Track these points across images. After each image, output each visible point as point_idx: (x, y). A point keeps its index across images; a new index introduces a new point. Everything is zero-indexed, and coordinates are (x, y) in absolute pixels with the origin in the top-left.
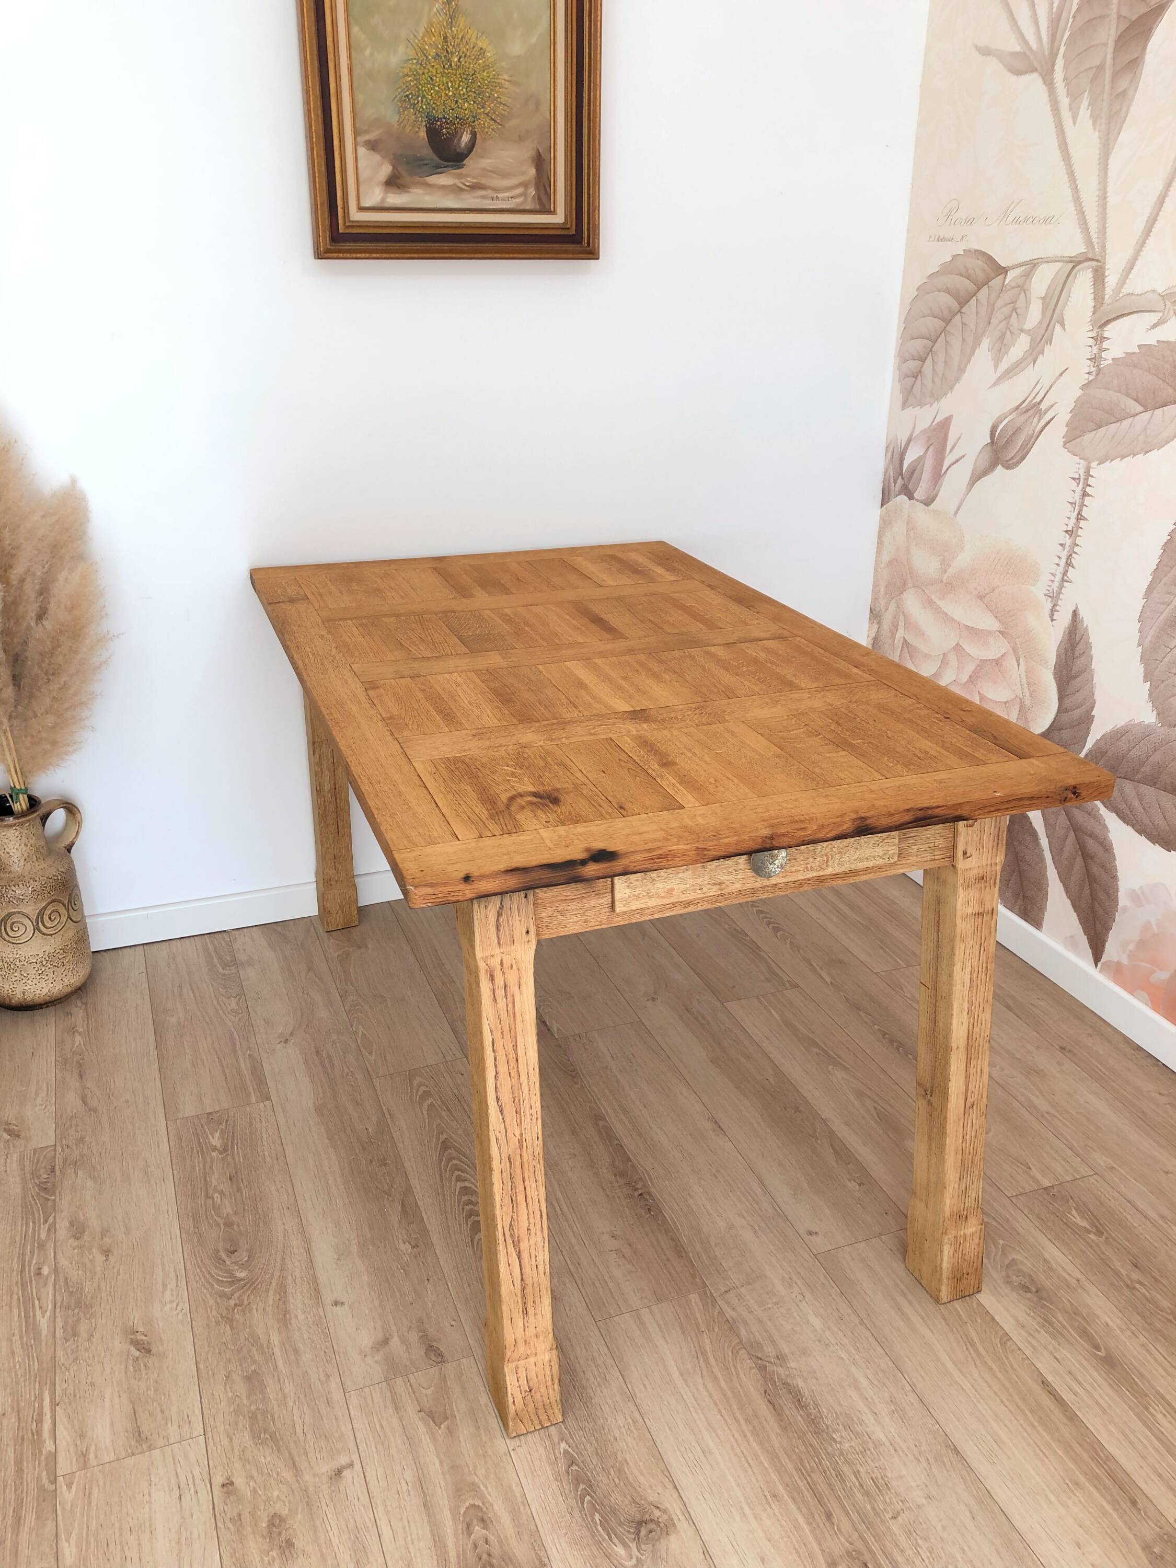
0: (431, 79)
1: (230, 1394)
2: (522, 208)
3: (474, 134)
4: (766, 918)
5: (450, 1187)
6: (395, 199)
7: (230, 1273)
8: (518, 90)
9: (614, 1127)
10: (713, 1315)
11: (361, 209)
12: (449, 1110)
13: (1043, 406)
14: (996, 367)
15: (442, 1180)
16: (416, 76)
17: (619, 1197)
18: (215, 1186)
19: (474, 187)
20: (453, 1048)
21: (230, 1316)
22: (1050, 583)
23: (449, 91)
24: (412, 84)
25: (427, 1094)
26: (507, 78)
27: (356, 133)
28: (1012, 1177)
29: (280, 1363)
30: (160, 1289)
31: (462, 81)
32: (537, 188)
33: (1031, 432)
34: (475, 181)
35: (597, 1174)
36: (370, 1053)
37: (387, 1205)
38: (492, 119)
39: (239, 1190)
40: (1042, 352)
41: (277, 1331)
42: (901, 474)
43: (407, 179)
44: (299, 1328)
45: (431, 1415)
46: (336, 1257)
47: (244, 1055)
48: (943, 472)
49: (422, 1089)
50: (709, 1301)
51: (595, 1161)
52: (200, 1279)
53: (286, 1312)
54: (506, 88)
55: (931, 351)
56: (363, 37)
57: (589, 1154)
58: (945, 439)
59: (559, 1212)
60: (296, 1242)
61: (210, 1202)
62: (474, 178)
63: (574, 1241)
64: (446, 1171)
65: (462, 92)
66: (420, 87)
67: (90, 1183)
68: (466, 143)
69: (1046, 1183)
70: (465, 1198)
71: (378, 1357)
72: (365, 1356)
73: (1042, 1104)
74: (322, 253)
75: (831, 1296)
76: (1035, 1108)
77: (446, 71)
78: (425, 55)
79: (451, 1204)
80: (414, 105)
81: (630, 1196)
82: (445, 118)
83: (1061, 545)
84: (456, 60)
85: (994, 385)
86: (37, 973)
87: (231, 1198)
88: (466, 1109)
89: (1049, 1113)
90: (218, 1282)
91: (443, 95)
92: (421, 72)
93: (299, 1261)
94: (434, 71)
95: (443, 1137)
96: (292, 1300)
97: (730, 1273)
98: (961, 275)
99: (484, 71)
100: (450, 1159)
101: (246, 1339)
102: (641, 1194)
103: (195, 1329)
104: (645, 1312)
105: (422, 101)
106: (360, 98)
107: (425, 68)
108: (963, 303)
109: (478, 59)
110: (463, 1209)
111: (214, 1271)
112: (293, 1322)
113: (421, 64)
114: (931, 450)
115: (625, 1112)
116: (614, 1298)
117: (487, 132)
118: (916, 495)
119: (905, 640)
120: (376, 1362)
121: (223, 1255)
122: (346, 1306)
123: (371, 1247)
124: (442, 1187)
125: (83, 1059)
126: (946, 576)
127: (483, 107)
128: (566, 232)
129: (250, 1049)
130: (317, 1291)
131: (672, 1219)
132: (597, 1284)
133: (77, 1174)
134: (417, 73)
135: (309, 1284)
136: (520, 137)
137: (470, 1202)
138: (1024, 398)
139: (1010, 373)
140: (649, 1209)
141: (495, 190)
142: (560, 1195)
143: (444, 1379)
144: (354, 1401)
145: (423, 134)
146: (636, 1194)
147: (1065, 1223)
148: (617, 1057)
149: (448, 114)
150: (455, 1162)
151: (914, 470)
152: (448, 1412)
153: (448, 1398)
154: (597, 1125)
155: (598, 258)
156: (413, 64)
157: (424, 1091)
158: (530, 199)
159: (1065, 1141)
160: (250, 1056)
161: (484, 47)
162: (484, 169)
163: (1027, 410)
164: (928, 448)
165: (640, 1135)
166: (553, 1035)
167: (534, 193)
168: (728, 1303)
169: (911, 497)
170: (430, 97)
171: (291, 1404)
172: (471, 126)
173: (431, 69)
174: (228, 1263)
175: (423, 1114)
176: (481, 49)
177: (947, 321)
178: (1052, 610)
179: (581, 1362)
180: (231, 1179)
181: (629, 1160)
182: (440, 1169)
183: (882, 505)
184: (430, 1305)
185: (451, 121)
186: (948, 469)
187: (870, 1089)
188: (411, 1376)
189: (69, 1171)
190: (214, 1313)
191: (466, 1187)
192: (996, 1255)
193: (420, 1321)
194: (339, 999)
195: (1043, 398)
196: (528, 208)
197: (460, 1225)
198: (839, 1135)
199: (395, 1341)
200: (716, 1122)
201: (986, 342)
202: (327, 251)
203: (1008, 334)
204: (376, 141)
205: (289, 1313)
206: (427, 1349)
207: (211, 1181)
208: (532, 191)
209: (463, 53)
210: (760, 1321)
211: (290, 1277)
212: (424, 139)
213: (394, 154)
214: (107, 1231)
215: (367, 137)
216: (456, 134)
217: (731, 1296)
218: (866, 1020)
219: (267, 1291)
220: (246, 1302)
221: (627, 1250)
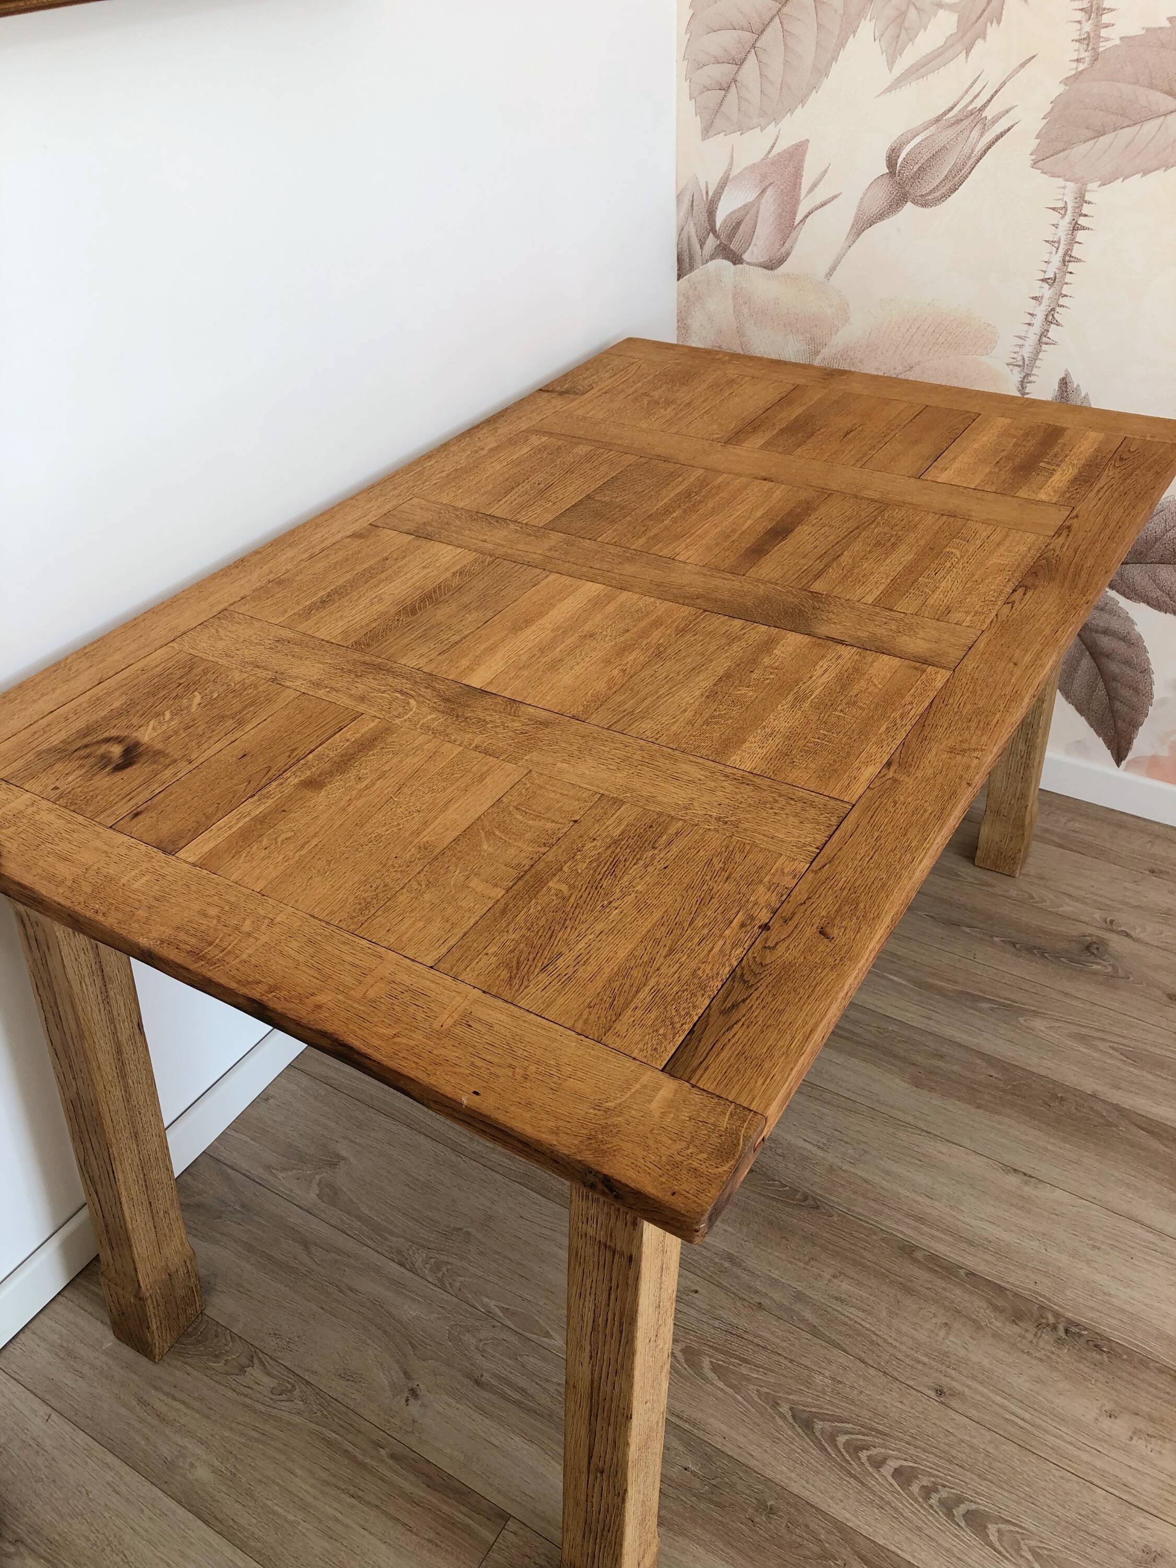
5: (879, 1483)
9: (936, 1250)
12: (746, 1361)
13: (989, 113)
14: (891, 63)
15: (862, 1483)
17: (1053, 1353)
22: (1017, 349)
33: (967, 151)
35: (997, 1336)
40: (983, 35)
42: (713, 230)
47: (382, 1461)
51: (974, 1316)
55: (754, 47)
57: (959, 1312)
58: (797, 175)
63: (1085, 1457)
64: (848, 1462)
70: (916, 1489)
79: (913, 1512)
81: (1060, 1341)
83: (1035, 298)
85: (889, 89)
88: (760, 1343)
95: (785, 1410)
100: (832, 1439)
102: (1066, 1330)
110: (931, 1507)
114: (769, 192)
115: (921, 1220)
118: (746, 257)
124: (873, 1492)
129: (378, 1445)
131: (1129, 1341)
137: (927, 1492)
138: (950, 105)
139: (918, 70)
140: (1096, 1346)
142: (999, 1399)
146: (1061, 1333)
150: (841, 1439)
151: (739, 224)
154: (919, 1261)
160: (393, 1456)
163: (958, 122)
164: (763, 191)
165: (971, 1243)
169: (736, 259)
178: (1022, 383)
181: (1001, 1287)
182: (842, 1466)
183: (679, 277)
186: (806, 217)
187: (1083, 1026)
191: (898, 1471)
194: (402, 1270)
195: (989, 101)
197: (956, 1536)
200: (1013, 1169)
201: (866, 28)
203: (912, 11)
218: (978, 935)
221: (1142, 1425)
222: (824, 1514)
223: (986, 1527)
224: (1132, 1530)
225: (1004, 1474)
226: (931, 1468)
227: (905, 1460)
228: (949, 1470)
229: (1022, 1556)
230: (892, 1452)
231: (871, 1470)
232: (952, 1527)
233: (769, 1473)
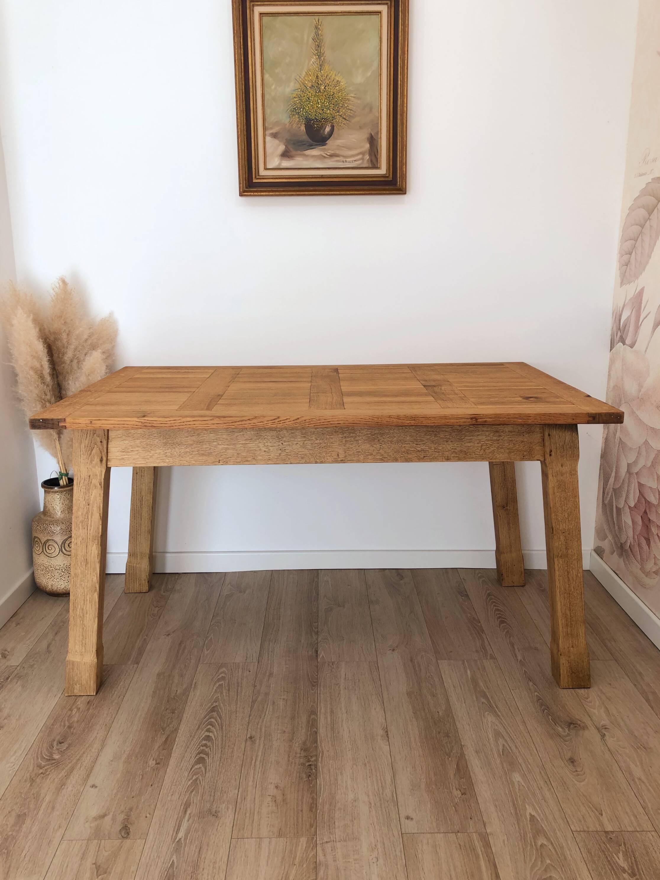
0: (309, 99)
1: (4, 822)
2: (361, 166)
3: (333, 127)
4: (499, 614)
5: (200, 733)
6: (286, 163)
7: (51, 754)
8: (359, 102)
9: (320, 720)
10: (309, 855)
11: (266, 169)
12: (229, 690)
15: (198, 729)
16: (300, 97)
17: (295, 763)
18: (78, 705)
19: (332, 156)
20: (254, 655)
21: (34, 779)
23: (319, 104)
24: (297, 102)
25: (223, 678)
26: (352, 95)
27: (265, 129)
28: (583, 818)
29: (41, 812)
30: (12, 754)
31: (326, 99)
32: (370, 155)
34: (333, 152)
35: (290, 746)
36: (207, 650)
37: (159, 736)
38: (343, 118)
39: (88, 709)
41: (51, 794)
42: (619, 329)
43: (293, 153)
44: (64, 796)
45: (98, 868)
46: (111, 759)
47: (142, 639)
48: (640, 324)
49: (223, 675)
50: (312, 845)
51: (295, 738)
52: (35, 754)
53: (64, 784)
54: (352, 101)
55: (635, 247)
56: (271, 79)
57: (294, 733)
58: (641, 303)
59: (253, 764)
60: (97, 745)
61: (69, 712)
62: (333, 150)
63: (250, 783)
64: (204, 724)
65: (326, 105)
66: (302, 103)
67: (20, 689)
68: (328, 132)
69: (609, 828)
70: (204, 742)
71: (93, 825)
72: (87, 822)
73: (637, 772)
74: (243, 193)
75: (397, 865)
76: (631, 773)
77: (317, 94)
78: (305, 86)
79: (194, 744)
80: (299, 113)
81: (303, 764)
82: (316, 119)
84: (323, 88)
86: (59, 575)
87: (81, 713)
88: (239, 691)
89: (640, 779)
90: (43, 758)
91: (315, 107)
92: (302, 95)
93: (91, 756)
94: (310, 95)
95: (215, 704)
96: (71, 778)
97: (337, 830)
98: (651, 196)
99: (339, 93)
100: (211, 718)
101: (33, 794)
102: (310, 765)
103: (12, 781)
104: (266, 841)
105: (303, 111)
106: (268, 111)
107: (305, 93)
108: (650, 212)
109: (336, 87)
110: (199, 748)
111: (45, 751)
112: (64, 791)
113: (303, 91)
114: (634, 311)
115: (332, 712)
116: (252, 826)
117: (340, 125)
118: (626, 342)
119: (620, 439)
120: (91, 827)
121: (55, 744)
122: (97, 789)
123: (133, 758)
124: (196, 733)
125: (63, 625)
126: (641, 393)
127: (338, 112)
128: (386, 179)
129: (147, 635)
130: (88, 776)
131: (320, 785)
132: (248, 815)
133: (17, 683)
134: (301, 96)
135: (87, 771)
136: (360, 127)
137: (205, 745)
140: (309, 775)
141: (344, 157)
143: (120, 848)
144: (64, 846)
145: (303, 128)
146: (307, 764)
147: (609, 861)
148: (348, 679)
149: (318, 117)
150: (212, 720)
152: (109, 870)
153: (115, 861)
154: (310, 716)
155: (405, 193)
156: (299, 91)
157: (222, 676)
158: (365, 161)
159: (642, 802)
160: (145, 639)
161: (340, 80)
162: (338, 146)
164: (632, 311)
165: (332, 729)
166: (317, 658)
167: (368, 158)
168: (323, 850)
169: (624, 344)
170: (307, 108)
171: (30, 837)
172: (331, 122)
173: (308, 94)
174: (55, 748)
175: (213, 688)
176: (338, 81)
177: (642, 226)
179: (206, 862)
180: (88, 703)
181: (316, 742)
182: (202, 722)
183: (611, 350)
184: (143, 801)
185: (319, 120)
186: (642, 322)
187: (507, 733)
188: (103, 841)
189: (15, 680)
190: (28, 774)
191: (209, 736)
192: (539, 870)
193: (131, 809)
194: (212, 617)
196: (364, 166)
197: (191, 757)
198: (467, 757)
199: (108, 819)
200: (387, 732)
202: (244, 192)
204: (276, 133)
205: (65, 786)
206: (123, 828)
207: (78, 701)
208: (367, 157)
209: (327, 84)
210: (337, 869)
211: (80, 764)
212: (303, 131)
213: (286, 140)
214: (9, 716)
215: (271, 131)
216: (322, 127)
217: (329, 845)
218: (532, 688)
219: (63, 770)
220: (48, 773)
221: (279, 798)
222: (180, 724)
223: (200, 764)
224: (224, 805)
225: (226, 763)
226: (216, 744)
227: (215, 737)
228: (218, 749)
229: (193, 776)
230: (215, 733)
231: (205, 729)
232: (194, 755)
233: (187, 708)
